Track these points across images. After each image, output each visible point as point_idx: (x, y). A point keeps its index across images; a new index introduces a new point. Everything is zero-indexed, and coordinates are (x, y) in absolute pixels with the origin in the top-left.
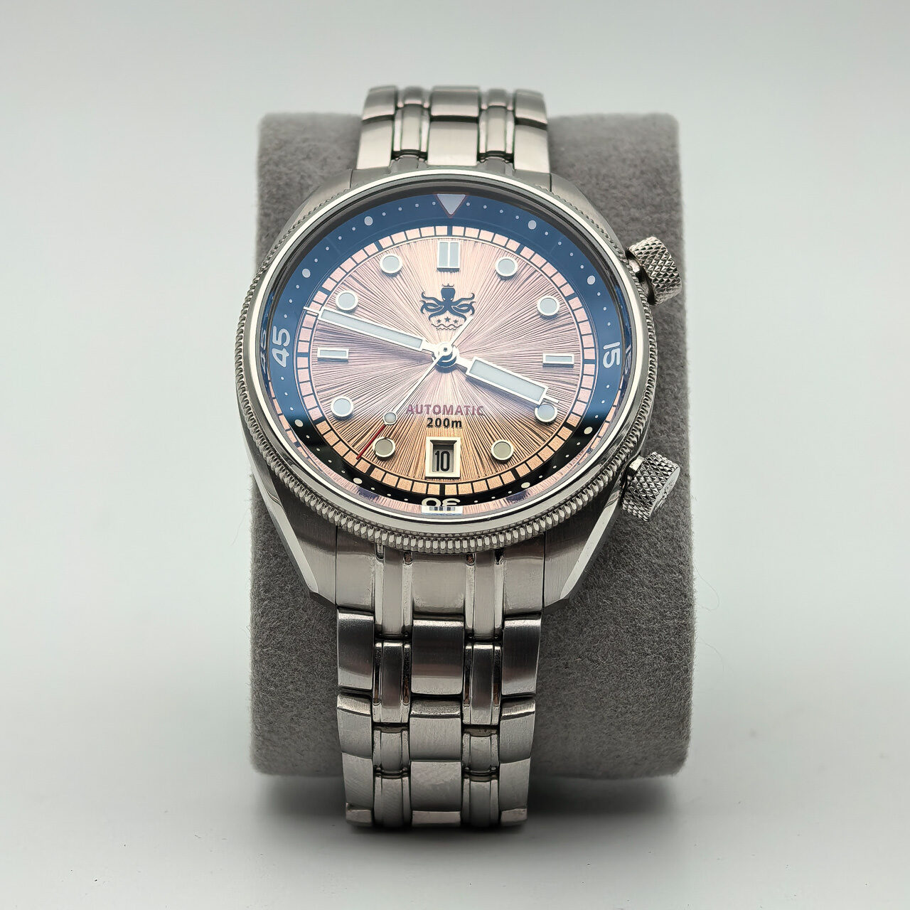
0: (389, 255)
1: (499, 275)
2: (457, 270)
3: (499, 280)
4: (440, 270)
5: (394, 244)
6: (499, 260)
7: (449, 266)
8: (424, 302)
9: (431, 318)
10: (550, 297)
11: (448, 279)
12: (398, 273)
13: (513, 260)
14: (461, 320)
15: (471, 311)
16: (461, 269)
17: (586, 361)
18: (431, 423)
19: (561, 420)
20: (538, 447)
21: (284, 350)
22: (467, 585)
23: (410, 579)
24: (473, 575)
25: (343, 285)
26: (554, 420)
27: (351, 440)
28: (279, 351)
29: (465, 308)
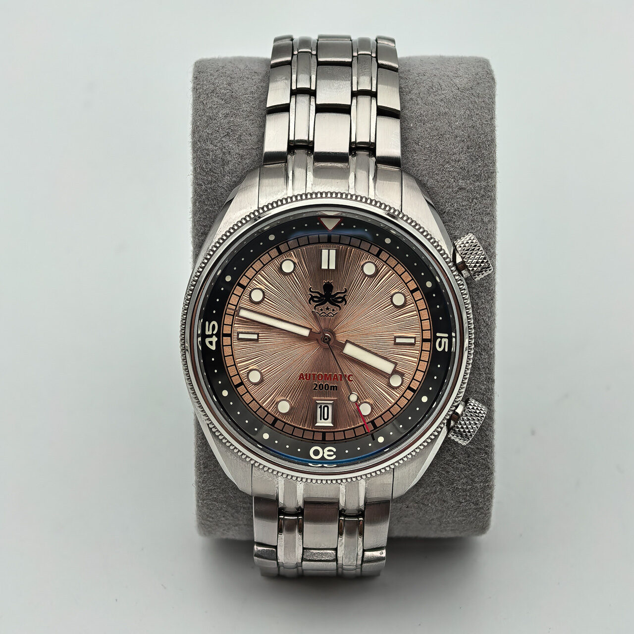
5: (290, 250)
8: (311, 295)
9: (316, 307)
14: (337, 309)
15: (344, 303)
17: (424, 340)
18: (316, 387)
19: (406, 385)
20: (390, 405)
21: (214, 336)
22: (341, 495)
23: (302, 492)
24: (345, 490)
25: (254, 281)
26: (401, 385)
27: (261, 400)
28: (210, 339)
29: (340, 300)
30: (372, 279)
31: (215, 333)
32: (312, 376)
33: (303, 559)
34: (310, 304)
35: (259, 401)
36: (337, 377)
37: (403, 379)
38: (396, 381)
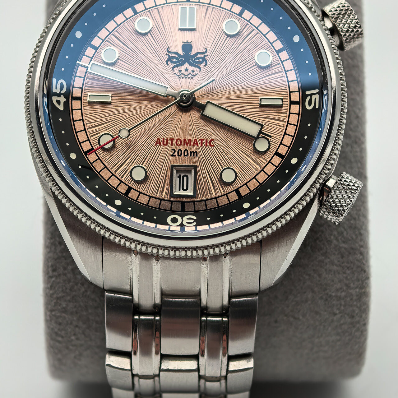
0: (142, 18)
1: (226, 34)
2: (194, 30)
3: (226, 37)
4: (181, 29)
5: (146, 9)
6: (225, 22)
7: (187, 27)
8: (169, 55)
9: (175, 69)
10: (264, 51)
11: (187, 37)
12: (149, 32)
13: (236, 21)
14: (197, 70)
15: (204, 63)
16: (197, 29)
17: (292, 103)
18: (174, 153)
19: (273, 150)
20: (256, 172)
21: (62, 96)
22: (202, 279)
23: (159, 275)
24: (207, 272)
25: (107, 42)
26: (268, 150)
27: (113, 167)
28: (58, 98)
29: (200, 60)
30: (234, 39)
31: (63, 92)
32: (169, 142)
33: (160, 370)
34: (168, 64)
35: (112, 168)
36: (197, 143)
37: (269, 144)
38: (262, 146)
